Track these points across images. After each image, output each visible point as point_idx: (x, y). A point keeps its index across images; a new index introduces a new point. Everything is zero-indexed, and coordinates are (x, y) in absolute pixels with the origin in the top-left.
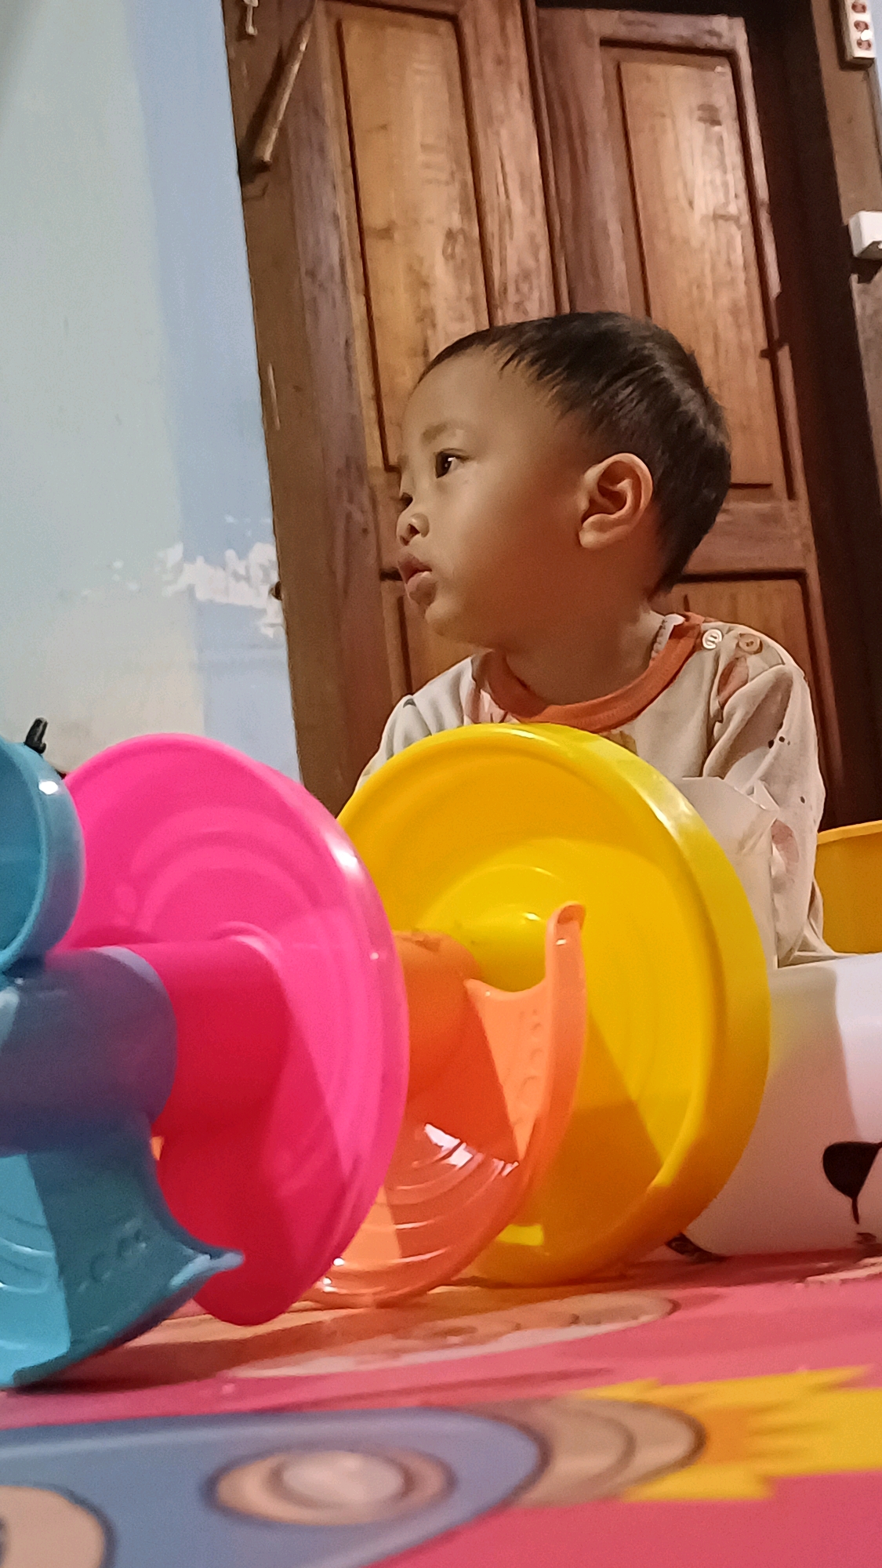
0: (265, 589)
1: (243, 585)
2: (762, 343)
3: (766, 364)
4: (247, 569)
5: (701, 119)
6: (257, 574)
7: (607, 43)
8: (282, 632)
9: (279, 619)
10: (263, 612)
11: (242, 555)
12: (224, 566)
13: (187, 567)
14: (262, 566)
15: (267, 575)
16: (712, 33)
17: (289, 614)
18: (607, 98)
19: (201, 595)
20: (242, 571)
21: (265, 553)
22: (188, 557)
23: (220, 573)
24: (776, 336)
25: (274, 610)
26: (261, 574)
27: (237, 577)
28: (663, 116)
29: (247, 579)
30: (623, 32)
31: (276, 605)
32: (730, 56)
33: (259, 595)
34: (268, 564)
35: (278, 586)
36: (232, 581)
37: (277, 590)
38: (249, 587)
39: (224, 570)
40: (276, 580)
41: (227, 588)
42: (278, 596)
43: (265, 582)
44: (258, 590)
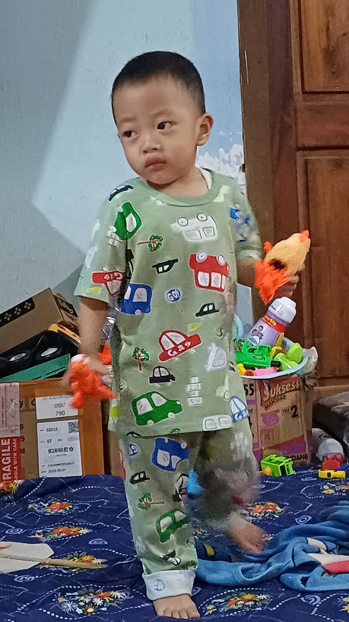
0: (238, 167)
1: (227, 165)
4: (229, 157)
6: (234, 159)
8: (245, 188)
9: (244, 183)
10: (237, 178)
11: (227, 151)
12: (218, 157)
13: (200, 158)
14: (237, 156)
15: (239, 160)
17: (248, 179)
20: (227, 159)
21: (238, 149)
22: (201, 153)
25: (242, 178)
26: (236, 160)
27: (224, 161)
29: (229, 162)
31: (243, 175)
33: (234, 170)
34: (239, 155)
35: (244, 165)
36: (221, 163)
37: (243, 168)
38: (231, 166)
39: (218, 159)
40: (243, 163)
41: (219, 167)
42: (244, 170)
43: (237, 164)
44: (234, 167)
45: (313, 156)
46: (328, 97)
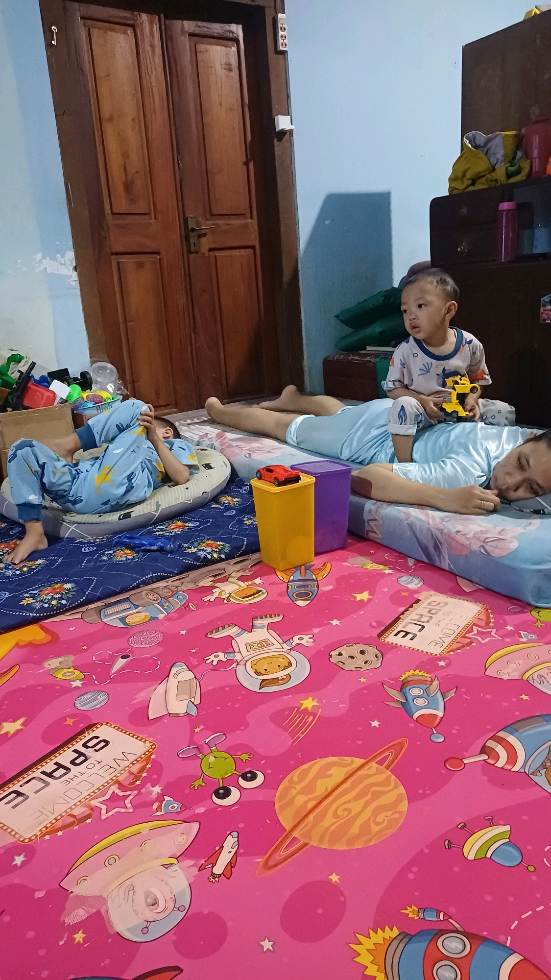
0: (71, 268)
1: (63, 266)
2: (245, 160)
3: (245, 167)
4: (65, 261)
5: (225, 69)
6: (68, 262)
7: (191, 35)
8: (78, 283)
9: (77, 279)
10: (71, 276)
11: (63, 256)
12: (57, 260)
13: (44, 261)
14: (70, 260)
15: (72, 263)
16: (230, 32)
17: (80, 276)
18: (191, 61)
19: (49, 271)
20: (63, 262)
21: (71, 255)
22: (44, 257)
23: (55, 262)
24: (249, 157)
25: (75, 276)
26: (70, 263)
27: (61, 264)
28: (211, 67)
29: (65, 264)
30: (198, 31)
31: (75, 273)
32: (236, 41)
33: (69, 270)
34: (72, 259)
35: (75, 266)
36: (60, 265)
37: (75, 268)
38: (66, 267)
39: (57, 262)
40: (75, 265)
41: (58, 268)
42: (76, 270)
43: (71, 265)
44: (69, 269)
45: (123, 259)
46: (129, 216)
